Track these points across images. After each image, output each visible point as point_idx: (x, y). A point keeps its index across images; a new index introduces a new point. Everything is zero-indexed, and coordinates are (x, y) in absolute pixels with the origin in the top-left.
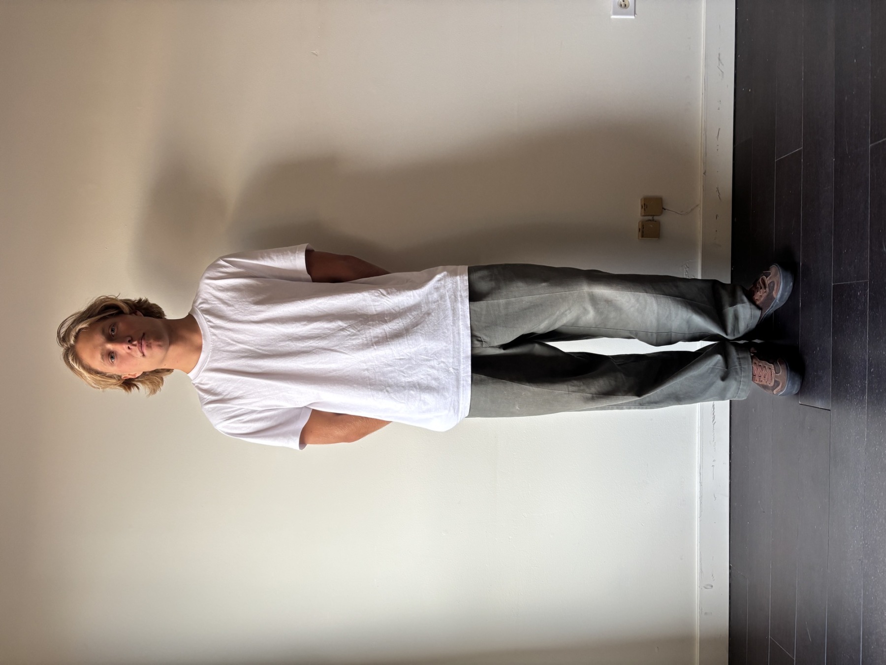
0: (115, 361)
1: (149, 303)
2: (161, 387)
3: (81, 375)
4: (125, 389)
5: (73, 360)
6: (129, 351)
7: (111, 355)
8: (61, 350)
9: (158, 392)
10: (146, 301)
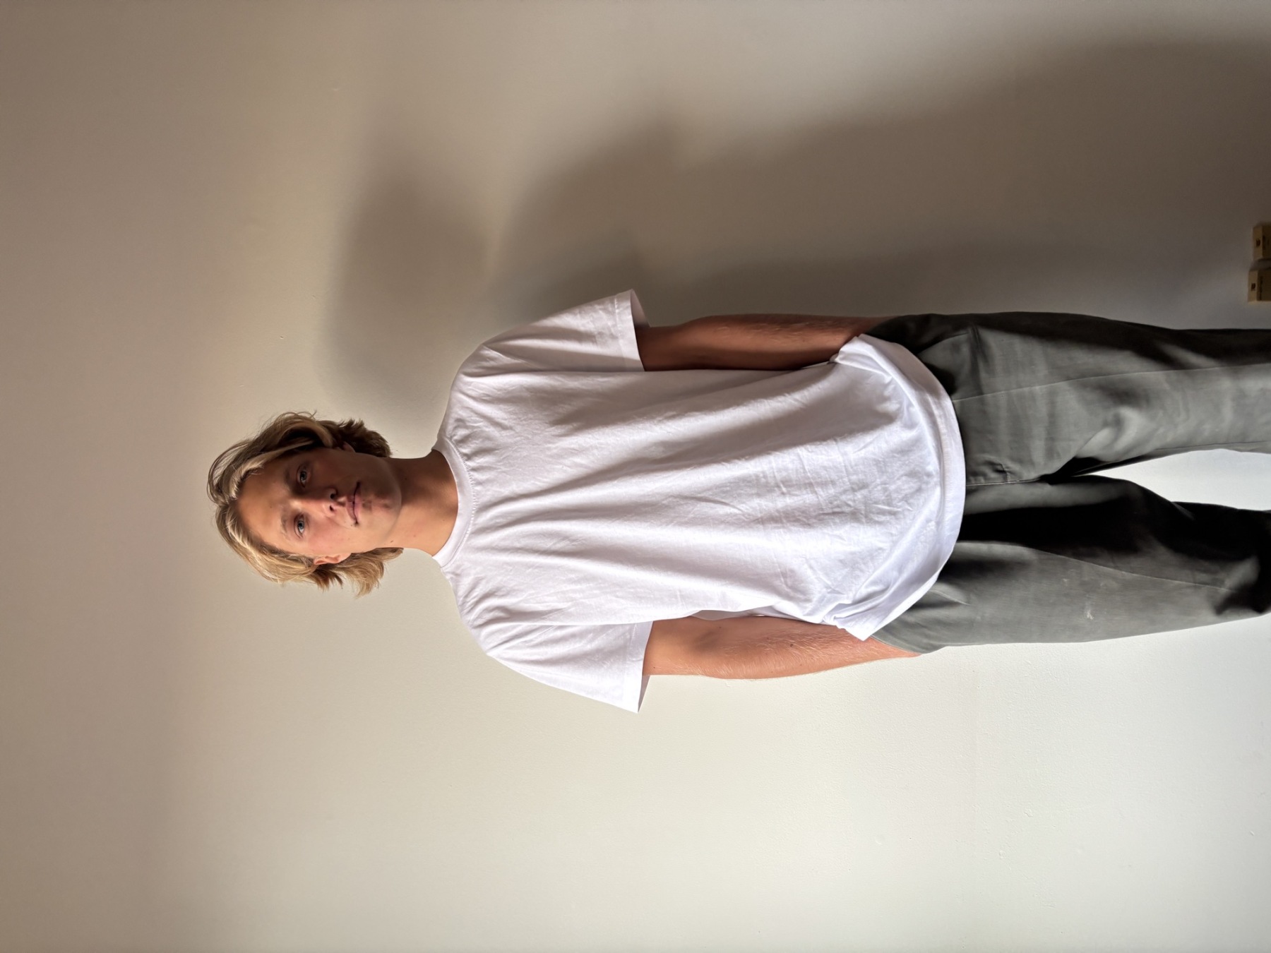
0: (305, 532)
1: (365, 430)
2: (379, 579)
3: (245, 554)
4: (318, 581)
5: (233, 527)
6: (330, 514)
7: (299, 521)
8: (213, 508)
9: (374, 589)
10: (361, 425)
